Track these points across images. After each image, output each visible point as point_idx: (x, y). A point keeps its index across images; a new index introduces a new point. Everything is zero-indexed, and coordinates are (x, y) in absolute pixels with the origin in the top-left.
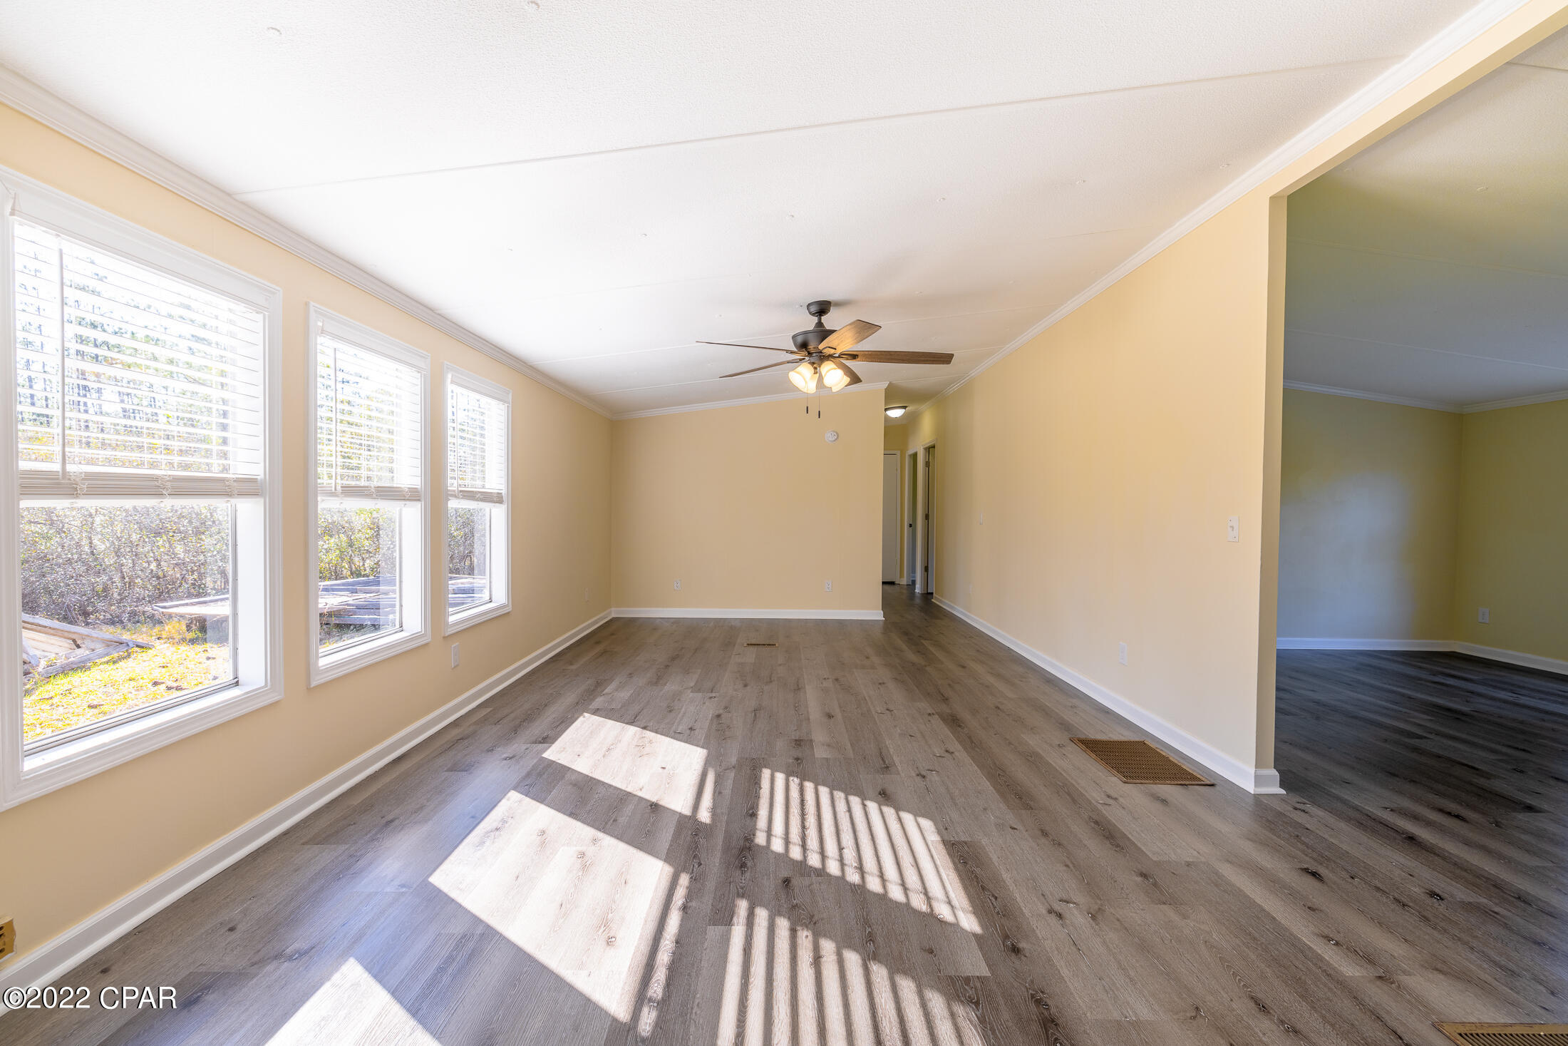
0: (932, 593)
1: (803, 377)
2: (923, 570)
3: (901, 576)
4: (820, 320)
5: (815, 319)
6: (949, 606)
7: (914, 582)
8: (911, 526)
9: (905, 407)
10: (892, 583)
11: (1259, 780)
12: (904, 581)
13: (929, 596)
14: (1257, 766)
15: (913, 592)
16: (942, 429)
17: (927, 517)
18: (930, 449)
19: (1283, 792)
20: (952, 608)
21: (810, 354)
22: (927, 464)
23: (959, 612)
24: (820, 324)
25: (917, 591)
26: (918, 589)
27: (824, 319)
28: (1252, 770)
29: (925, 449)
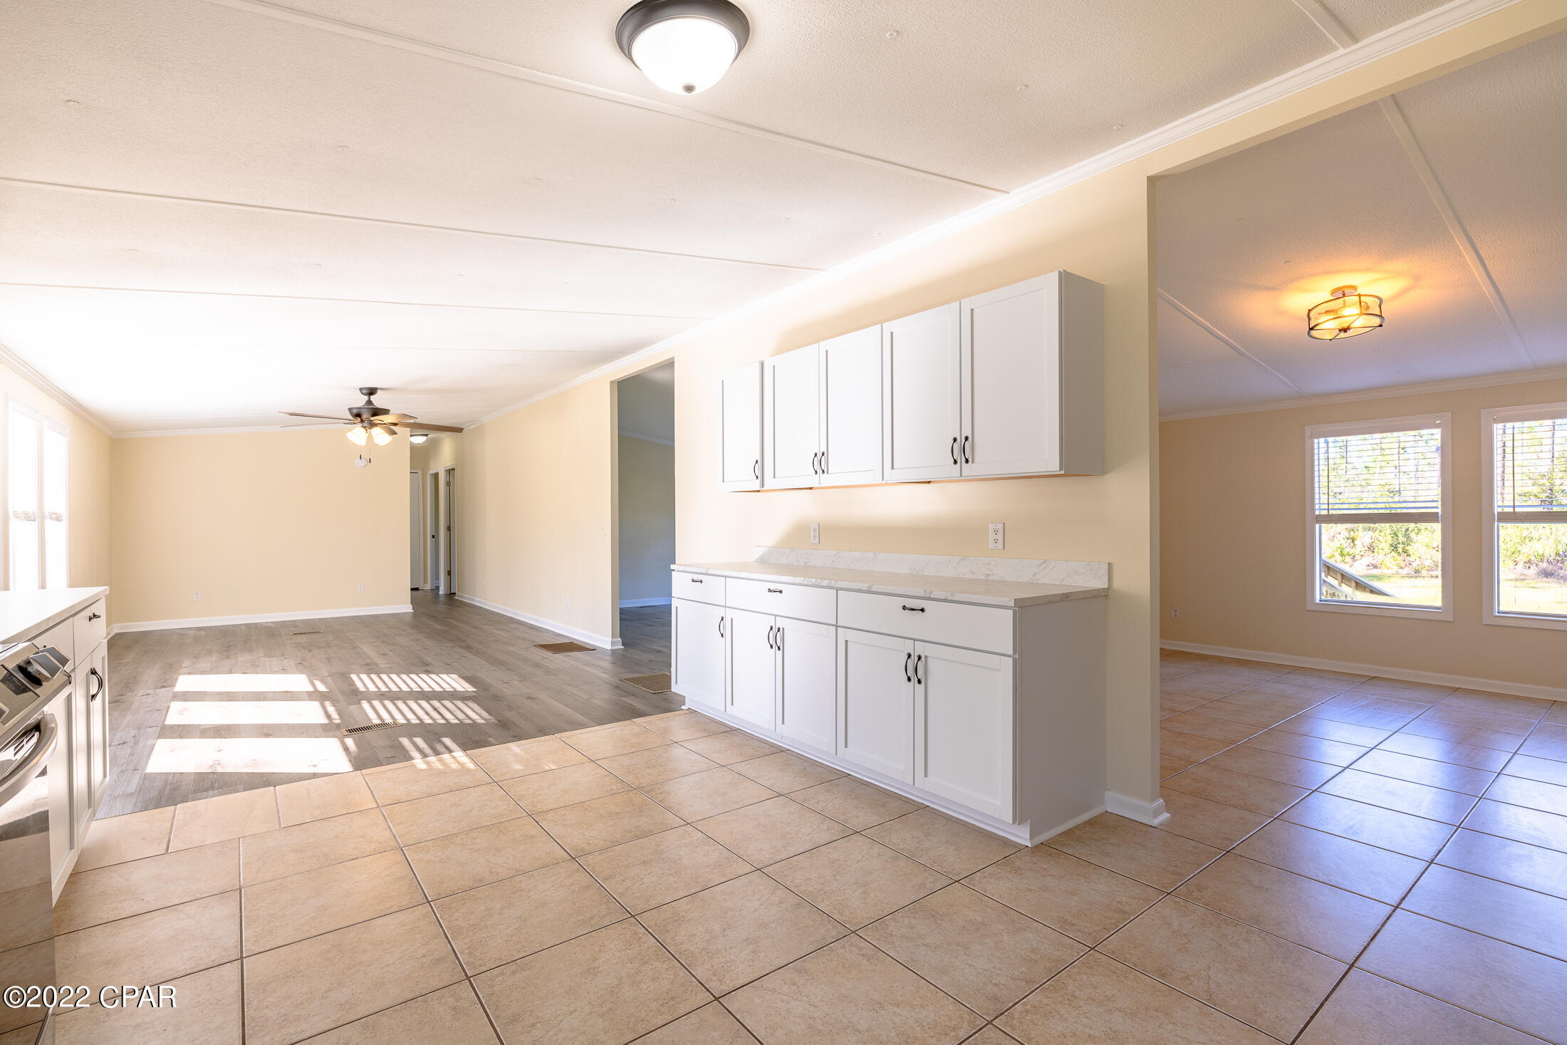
0: (455, 593)
1: (357, 434)
2: (447, 574)
3: (425, 581)
4: (370, 398)
5: (366, 398)
6: (469, 599)
7: (438, 588)
8: (433, 537)
9: (426, 435)
10: (417, 589)
11: (613, 643)
12: (428, 587)
13: (453, 596)
14: (612, 637)
15: (437, 595)
16: (460, 454)
17: (449, 528)
18: (450, 472)
19: (623, 647)
20: (473, 600)
21: (362, 421)
22: (448, 484)
23: (479, 601)
24: (369, 402)
25: (441, 592)
26: (442, 591)
27: (371, 397)
28: (610, 639)
29: (446, 471)
